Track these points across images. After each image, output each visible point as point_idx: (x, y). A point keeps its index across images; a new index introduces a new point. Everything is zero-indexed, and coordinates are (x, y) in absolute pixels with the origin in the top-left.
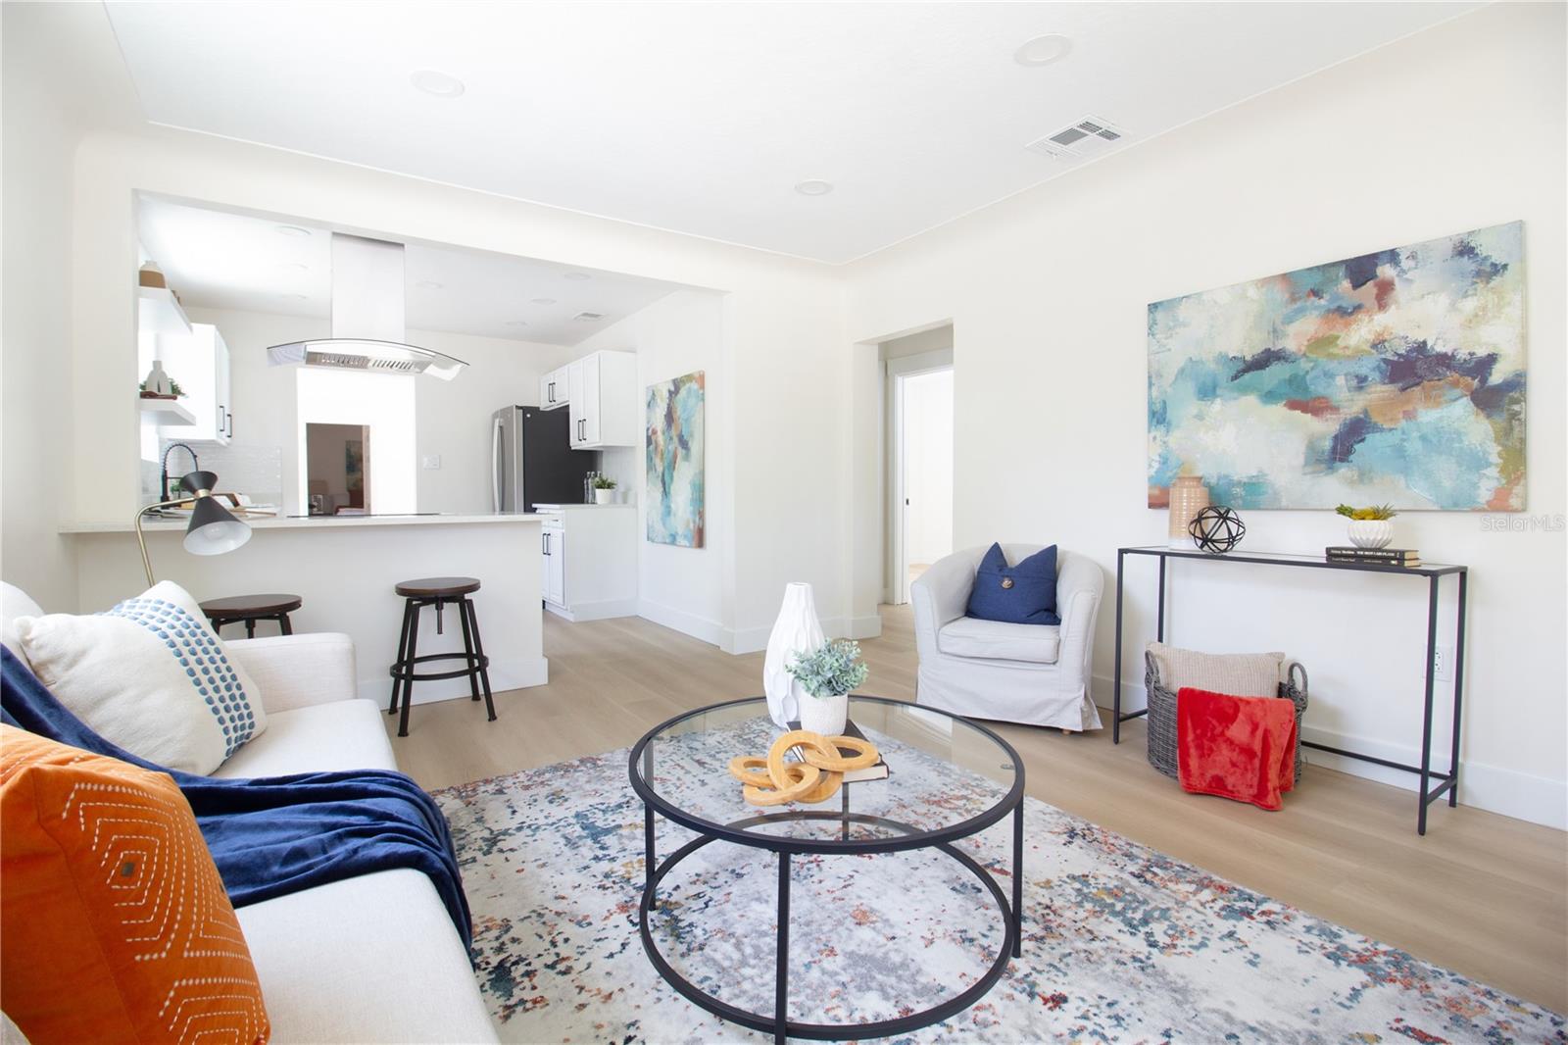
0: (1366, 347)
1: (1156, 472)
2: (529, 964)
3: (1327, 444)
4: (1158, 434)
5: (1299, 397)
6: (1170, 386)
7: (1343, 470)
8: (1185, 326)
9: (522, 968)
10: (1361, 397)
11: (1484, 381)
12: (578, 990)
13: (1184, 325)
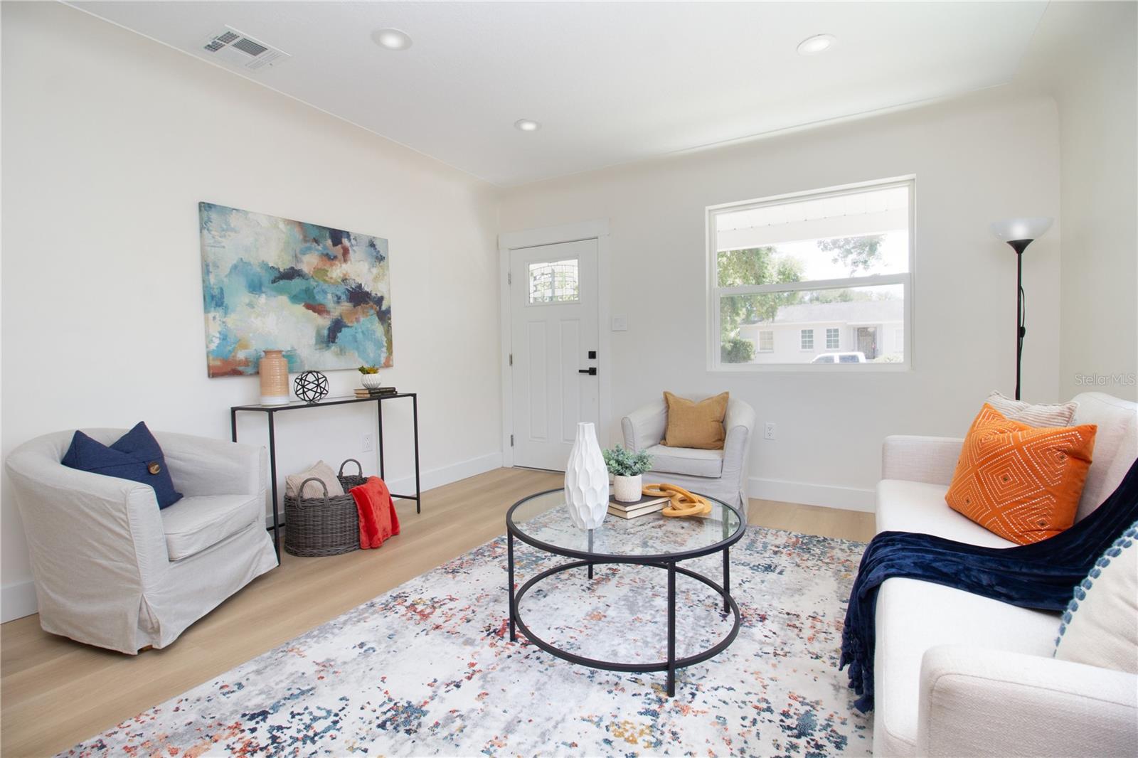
0: (340, 280)
1: (217, 347)
2: (782, 721)
3: (325, 332)
4: (217, 315)
5: (311, 302)
6: (226, 276)
7: (334, 348)
8: (236, 232)
9: (788, 722)
10: (339, 307)
11: (380, 308)
12: (767, 687)
13: (234, 230)
